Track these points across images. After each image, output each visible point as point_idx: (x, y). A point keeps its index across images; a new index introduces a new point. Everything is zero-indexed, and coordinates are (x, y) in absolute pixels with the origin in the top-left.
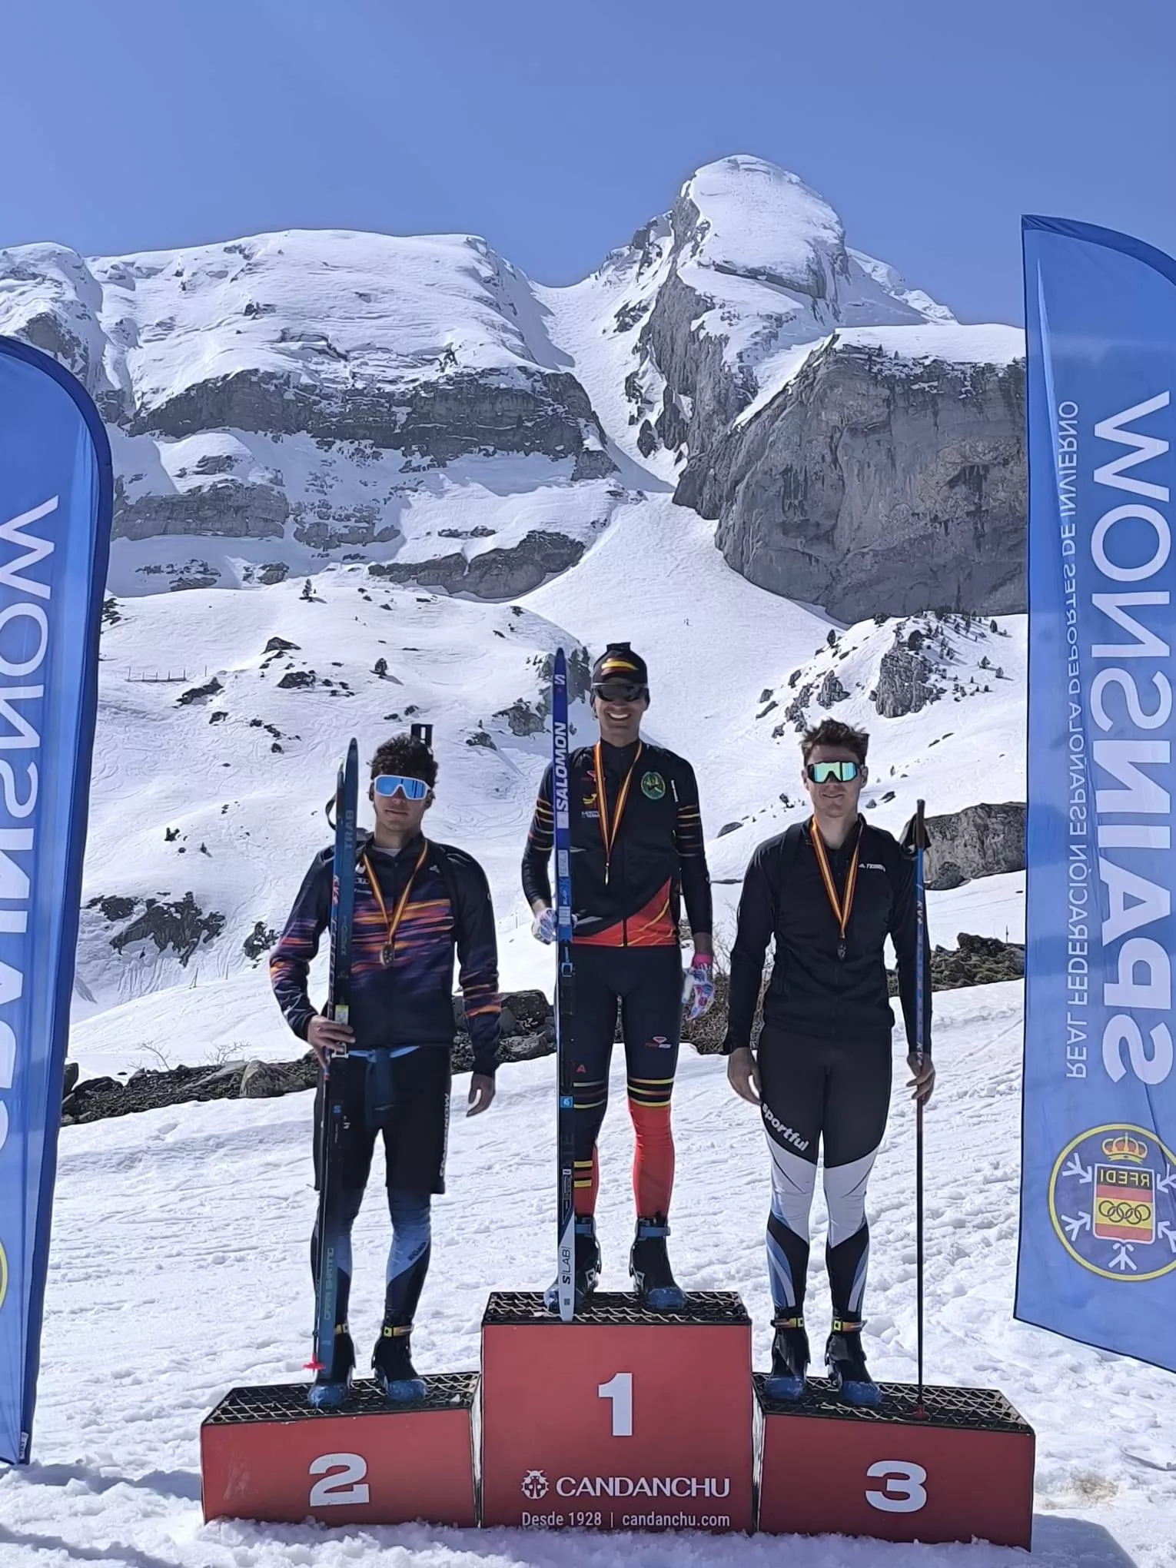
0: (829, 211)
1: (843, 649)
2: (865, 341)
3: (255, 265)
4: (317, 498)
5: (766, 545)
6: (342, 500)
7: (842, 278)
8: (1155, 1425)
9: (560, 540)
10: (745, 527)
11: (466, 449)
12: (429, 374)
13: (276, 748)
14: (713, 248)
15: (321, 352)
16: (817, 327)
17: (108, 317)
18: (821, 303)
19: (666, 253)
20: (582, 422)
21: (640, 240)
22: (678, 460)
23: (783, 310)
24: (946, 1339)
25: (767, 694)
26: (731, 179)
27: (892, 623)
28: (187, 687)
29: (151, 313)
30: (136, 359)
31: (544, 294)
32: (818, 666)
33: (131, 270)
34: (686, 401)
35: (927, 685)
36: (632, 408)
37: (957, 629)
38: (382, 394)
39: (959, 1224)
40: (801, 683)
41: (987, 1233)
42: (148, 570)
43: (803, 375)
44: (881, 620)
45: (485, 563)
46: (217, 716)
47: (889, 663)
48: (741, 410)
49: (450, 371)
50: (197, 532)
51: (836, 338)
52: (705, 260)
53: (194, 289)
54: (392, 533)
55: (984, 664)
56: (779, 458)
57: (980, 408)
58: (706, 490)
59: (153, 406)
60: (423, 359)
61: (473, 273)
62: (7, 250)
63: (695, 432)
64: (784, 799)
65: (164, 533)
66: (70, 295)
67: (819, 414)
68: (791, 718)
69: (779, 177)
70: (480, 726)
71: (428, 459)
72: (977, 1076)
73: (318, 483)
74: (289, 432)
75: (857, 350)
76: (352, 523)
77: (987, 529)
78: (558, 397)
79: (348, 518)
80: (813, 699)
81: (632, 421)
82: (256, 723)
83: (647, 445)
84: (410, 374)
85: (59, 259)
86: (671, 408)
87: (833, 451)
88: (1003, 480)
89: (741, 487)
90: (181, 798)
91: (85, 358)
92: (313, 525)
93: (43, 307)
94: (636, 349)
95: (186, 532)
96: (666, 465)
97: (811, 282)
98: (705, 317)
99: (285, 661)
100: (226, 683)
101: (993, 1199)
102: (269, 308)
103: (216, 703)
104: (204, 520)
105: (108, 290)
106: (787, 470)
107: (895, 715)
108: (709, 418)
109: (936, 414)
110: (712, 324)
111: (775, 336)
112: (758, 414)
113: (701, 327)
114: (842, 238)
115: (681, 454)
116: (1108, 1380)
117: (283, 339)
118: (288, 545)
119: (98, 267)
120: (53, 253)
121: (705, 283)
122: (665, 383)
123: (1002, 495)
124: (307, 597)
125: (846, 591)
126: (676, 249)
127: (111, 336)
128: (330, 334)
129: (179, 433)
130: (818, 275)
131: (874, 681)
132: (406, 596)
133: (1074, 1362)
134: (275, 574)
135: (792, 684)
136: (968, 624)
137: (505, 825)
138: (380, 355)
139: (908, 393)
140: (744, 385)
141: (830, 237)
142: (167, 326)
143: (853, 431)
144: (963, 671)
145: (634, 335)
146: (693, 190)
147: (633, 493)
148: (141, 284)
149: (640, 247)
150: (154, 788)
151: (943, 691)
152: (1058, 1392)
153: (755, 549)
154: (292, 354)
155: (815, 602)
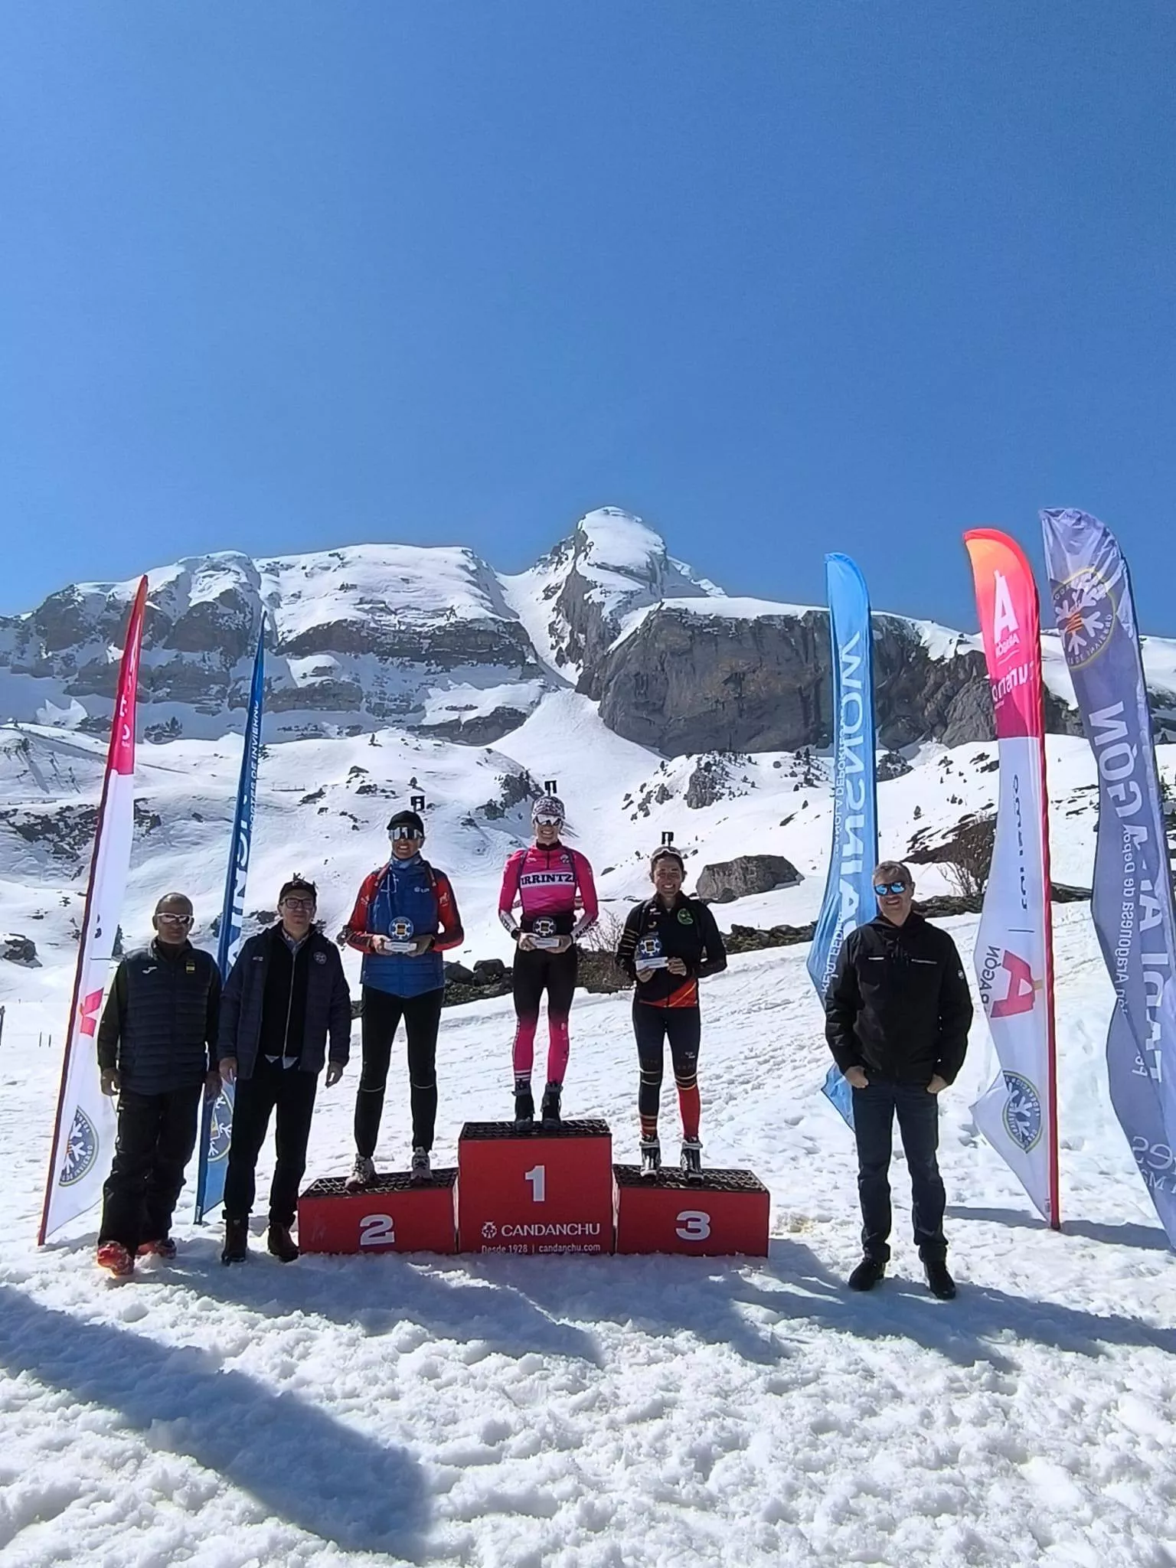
0: (657, 536)
1: (669, 772)
2: (678, 606)
3: (347, 563)
4: (378, 689)
5: (626, 715)
6: (393, 690)
7: (665, 573)
8: (836, 1188)
9: (514, 712)
10: (615, 704)
11: (461, 662)
12: (441, 622)
13: (354, 827)
14: (595, 555)
15: (381, 610)
16: (653, 598)
17: (264, 592)
18: (654, 585)
19: (570, 558)
20: (525, 647)
21: (556, 551)
22: (578, 669)
23: (634, 589)
24: (724, 1144)
25: (628, 796)
26: (604, 520)
27: (695, 757)
28: (305, 794)
29: (288, 590)
30: (278, 614)
31: (503, 579)
32: (655, 781)
33: (278, 566)
34: (582, 636)
35: (715, 791)
36: (553, 641)
37: (730, 760)
38: (415, 633)
39: (731, 1082)
40: (646, 790)
41: (745, 1086)
42: (284, 729)
43: (645, 623)
44: (689, 756)
45: (472, 724)
46: (322, 810)
47: (694, 780)
48: (612, 642)
49: (453, 620)
50: (311, 708)
51: (663, 604)
52: (592, 563)
53: (312, 575)
54: (420, 708)
55: (745, 780)
56: (633, 667)
57: (740, 642)
58: (593, 685)
59: (288, 640)
60: (437, 613)
61: (464, 567)
62: (211, 555)
63: (587, 653)
64: (637, 854)
65: (294, 709)
66: (244, 579)
67: (653, 645)
68: (641, 809)
69: (631, 518)
70: (469, 814)
71: (440, 668)
72: (741, 1003)
73: (380, 681)
74: (363, 653)
75: (674, 610)
76: (398, 703)
77: (745, 707)
78: (511, 634)
79: (395, 700)
80: (653, 799)
81: (553, 648)
82: (343, 814)
83: (561, 660)
84: (430, 622)
85: (238, 560)
86: (574, 641)
87: (662, 665)
88: (753, 680)
89: (612, 684)
90: (301, 855)
91: (252, 614)
92: (376, 704)
93: (230, 586)
94: (554, 609)
95: (306, 708)
96: (571, 672)
97: (649, 574)
98: (592, 592)
99: (360, 779)
100: (327, 791)
101: (749, 1067)
102: (354, 587)
103: (321, 803)
104: (316, 701)
105: (264, 576)
106: (638, 674)
107: (697, 807)
108: (594, 645)
109: (716, 645)
110: (595, 596)
111: (630, 602)
112: (621, 644)
113: (590, 597)
114: (664, 551)
115: (579, 666)
116: (811, 1164)
117: (361, 603)
118: (362, 714)
119: (259, 564)
120: (235, 557)
121: (592, 574)
122: (570, 628)
123: (752, 688)
124: (372, 744)
125: (670, 739)
126: (575, 557)
127: (266, 602)
128: (387, 601)
129: (302, 654)
130: (653, 571)
131: (685, 789)
132: (428, 743)
133: (793, 1155)
134: (355, 731)
135: (641, 791)
136: (735, 760)
137: (482, 870)
138: (414, 611)
139: (701, 633)
140: (613, 629)
141: (659, 550)
142: (297, 596)
143: (672, 654)
144: (734, 784)
145: (553, 602)
146: (585, 525)
147: (553, 687)
148: (282, 573)
149: (557, 555)
150: (289, 849)
151: (723, 794)
152: (785, 1171)
153: (620, 716)
154: (366, 611)
155: (653, 746)
